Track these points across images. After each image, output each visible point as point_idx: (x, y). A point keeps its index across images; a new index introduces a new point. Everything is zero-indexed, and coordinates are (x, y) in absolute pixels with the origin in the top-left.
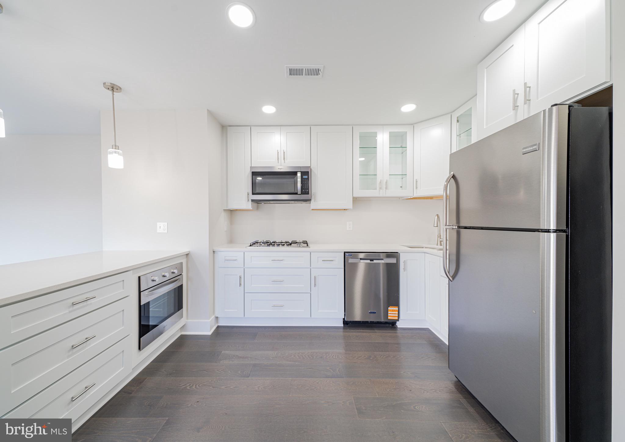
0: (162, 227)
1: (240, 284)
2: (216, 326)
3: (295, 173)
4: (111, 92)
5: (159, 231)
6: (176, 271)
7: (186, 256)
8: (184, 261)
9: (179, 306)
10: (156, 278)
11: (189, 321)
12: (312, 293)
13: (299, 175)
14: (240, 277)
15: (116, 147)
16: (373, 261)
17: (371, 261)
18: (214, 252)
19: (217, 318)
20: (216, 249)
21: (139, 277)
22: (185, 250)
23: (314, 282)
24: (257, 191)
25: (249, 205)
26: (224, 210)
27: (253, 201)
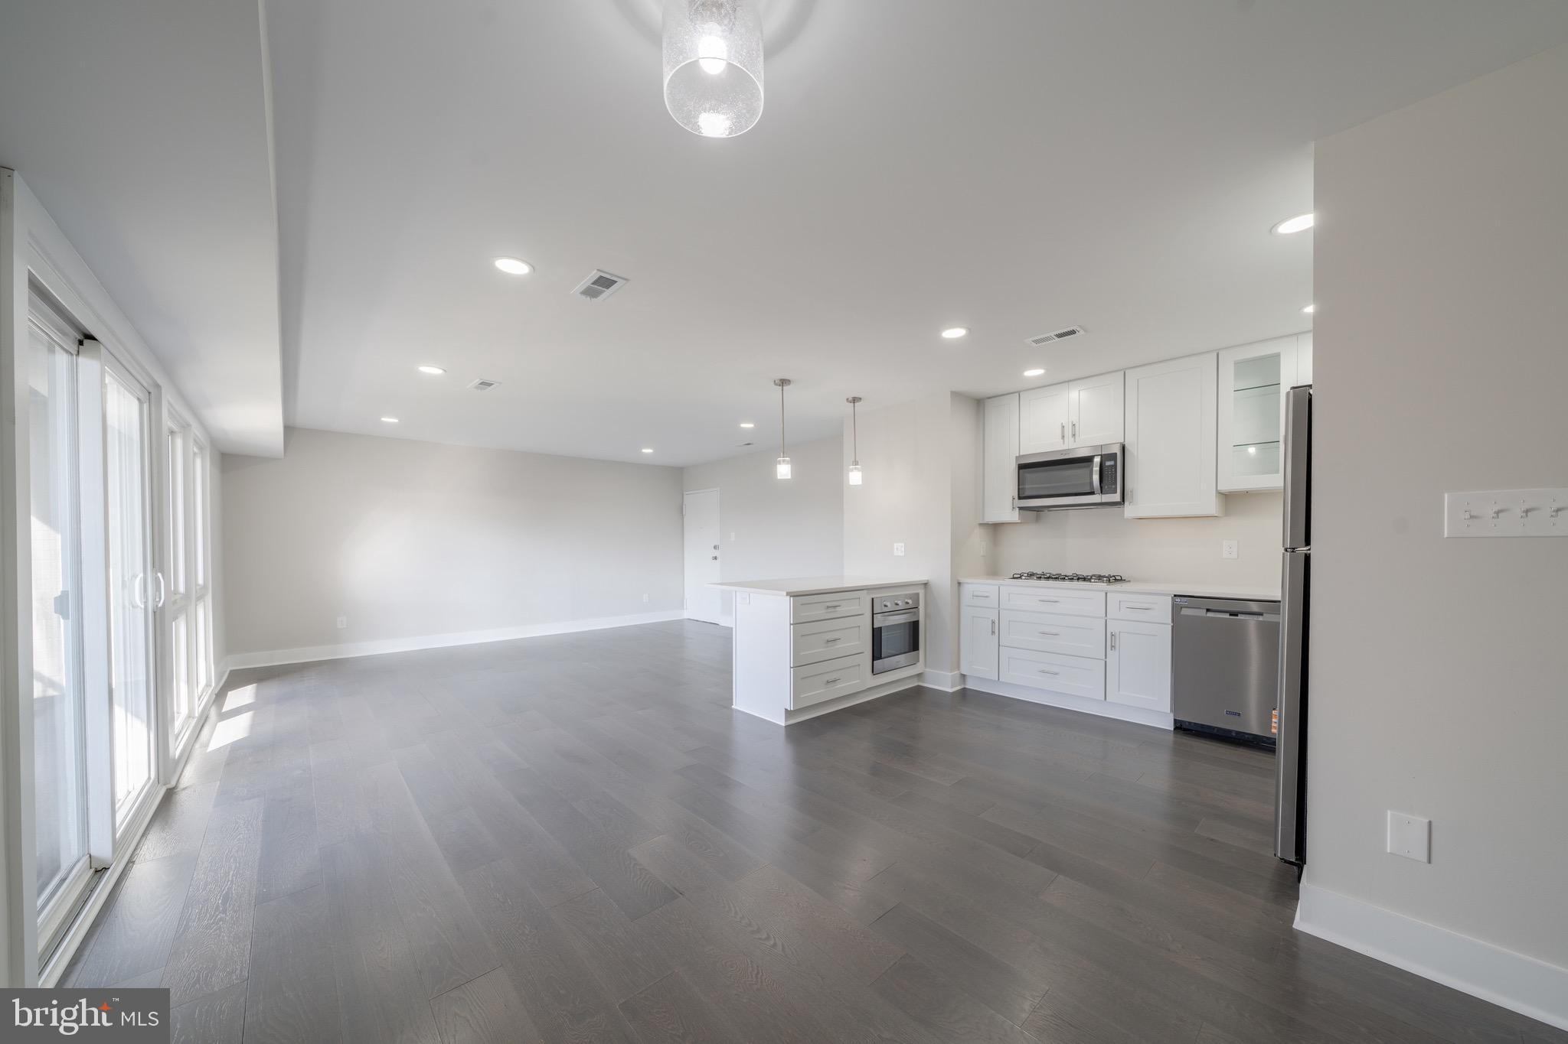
0: (899, 549)
1: (993, 632)
2: (962, 687)
3: (1088, 460)
4: (852, 404)
5: (897, 553)
6: (910, 601)
7: (923, 586)
8: (921, 592)
9: (914, 646)
10: (888, 604)
11: (927, 670)
12: (1107, 660)
13: (1097, 460)
14: (993, 622)
15: (856, 463)
16: (1237, 615)
17: (1231, 615)
18: (959, 583)
19: (963, 676)
20: (962, 580)
21: (873, 599)
22: (923, 578)
23: (1111, 641)
24: (1027, 493)
25: (1014, 516)
26: (980, 524)
27: (1021, 508)
